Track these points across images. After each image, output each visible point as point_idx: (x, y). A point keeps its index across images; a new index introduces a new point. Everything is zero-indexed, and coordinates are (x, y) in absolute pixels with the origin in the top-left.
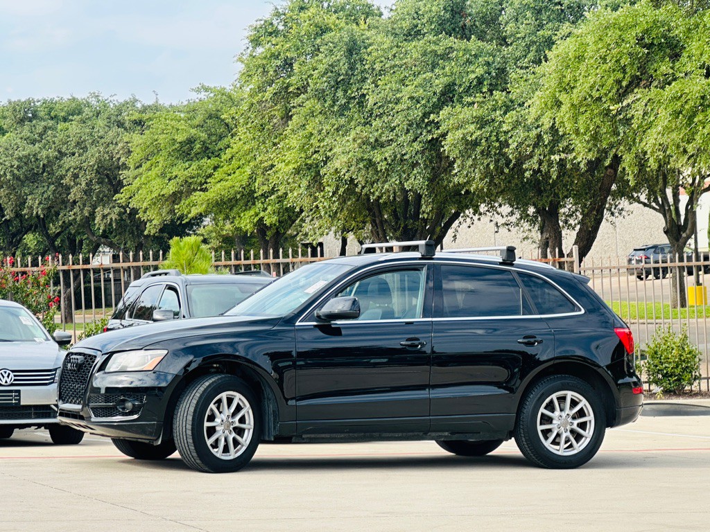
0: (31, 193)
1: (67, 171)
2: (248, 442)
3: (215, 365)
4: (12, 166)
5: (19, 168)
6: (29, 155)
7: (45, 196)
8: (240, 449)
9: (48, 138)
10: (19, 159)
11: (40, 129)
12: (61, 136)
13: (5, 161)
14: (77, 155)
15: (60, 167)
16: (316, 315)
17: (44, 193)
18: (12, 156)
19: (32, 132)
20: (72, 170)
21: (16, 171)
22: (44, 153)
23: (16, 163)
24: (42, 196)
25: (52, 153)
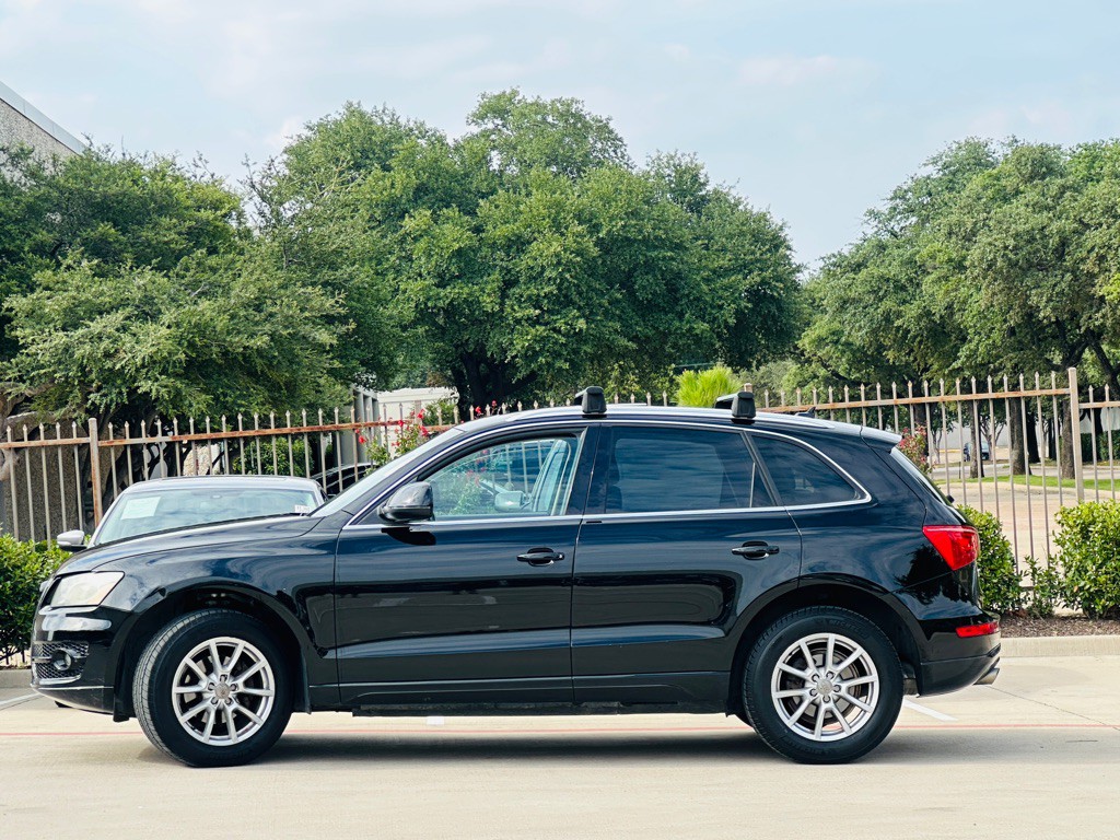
0: (1037, 286)
1: (1089, 252)
2: (265, 717)
3: (214, 595)
4: (1006, 248)
5: (1016, 248)
6: (1033, 229)
7: (1057, 289)
8: (251, 727)
9: (1066, 203)
10: (1017, 235)
11: (1054, 190)
12: (1083, 200)
13: (996, 240)
14: (1105, 226)
15: (1079, 245)
16: (378, 513)
17: (1055, 285)
18: (1007, 231)
19: (1043, 195)
20: (1096, 250)
21: (1011, 256)
22: (1054, 227)
23: (1011, 243)
24: (1053, 290)
25: (1070, 226)
